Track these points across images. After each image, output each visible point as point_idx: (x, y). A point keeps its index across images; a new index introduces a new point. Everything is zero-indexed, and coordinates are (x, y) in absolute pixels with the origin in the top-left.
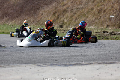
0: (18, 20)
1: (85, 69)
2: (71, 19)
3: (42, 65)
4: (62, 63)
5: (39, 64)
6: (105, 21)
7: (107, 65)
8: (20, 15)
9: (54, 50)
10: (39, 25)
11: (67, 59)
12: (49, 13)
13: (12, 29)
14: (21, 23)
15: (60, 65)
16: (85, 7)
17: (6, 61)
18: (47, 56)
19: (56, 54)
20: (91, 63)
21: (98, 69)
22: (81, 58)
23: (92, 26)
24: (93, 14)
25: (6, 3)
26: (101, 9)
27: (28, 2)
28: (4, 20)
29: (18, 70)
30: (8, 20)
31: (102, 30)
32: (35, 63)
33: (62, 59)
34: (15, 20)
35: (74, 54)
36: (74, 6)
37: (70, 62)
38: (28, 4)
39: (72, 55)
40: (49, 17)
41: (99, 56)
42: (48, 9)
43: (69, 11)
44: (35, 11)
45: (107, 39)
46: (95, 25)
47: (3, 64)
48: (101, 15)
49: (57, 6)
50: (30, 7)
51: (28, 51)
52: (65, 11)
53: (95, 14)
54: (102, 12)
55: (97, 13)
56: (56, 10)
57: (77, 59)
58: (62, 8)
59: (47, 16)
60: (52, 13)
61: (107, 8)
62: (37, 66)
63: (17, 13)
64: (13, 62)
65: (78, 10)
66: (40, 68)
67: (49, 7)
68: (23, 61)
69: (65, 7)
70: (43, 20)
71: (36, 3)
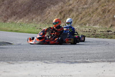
0: (26, 19)
1: (90, 67)
2: (76, 19)
3: (48, 62)
4: (68, 61)
5: (46, 61)
6: (110, 21)
7: (111, 63)
8: (28, 14)
9: (60, 48)
10: (46, 24)
11: (73, 56)
12: (56, 12)
13: (20, 27)
14: (28, 21)
15: (66, 62)
16: (90, 7)
17: (15, 58)
18: (53, 53)
19: (62, 52)
20: (95, 61)
21: (102, 67)
22: (86, 56)
23: (97, 25)
24: (98, 13)
25: (14, 2)
26: (105, 9)
27: (36, 2)
28: (13, 18)
29: (26, 67)
30: (17, 18)
31: (106, 29)
32: (42, 60)
33: (68, 57)
34: (23, 19)
35: (79, 52)
36: (80, 6)
37: (75, 60)
38: (35, 3)
39: (77, 53)
40: (56, 16)
41: (104, 54)
42: (54, 9)
43: (75, 11)
44: (42, 10)
45: (111, 38)
46: (100, 25)
47: (11, 61)
48: (105, 15)
49: (63, 6)
50: (38, 6)
51: (35, 49)
52: (70, 10)
53: (99, 14)
54: (107, 12)
55: (102, 13)
56: (62, 10)
57: (82, 57)
58: (68, 8)
59: (54, 15)
60: (58, 13)
61: (111, 8)
62: (43, 63)
63: (25, 12)
64: (21, 59)
65: (84, 9)
66: (46, 65)
67: (56, 6)
68: (30, 58)
69: (70, 7)
70: (50, 19)
71: (43, 2)
